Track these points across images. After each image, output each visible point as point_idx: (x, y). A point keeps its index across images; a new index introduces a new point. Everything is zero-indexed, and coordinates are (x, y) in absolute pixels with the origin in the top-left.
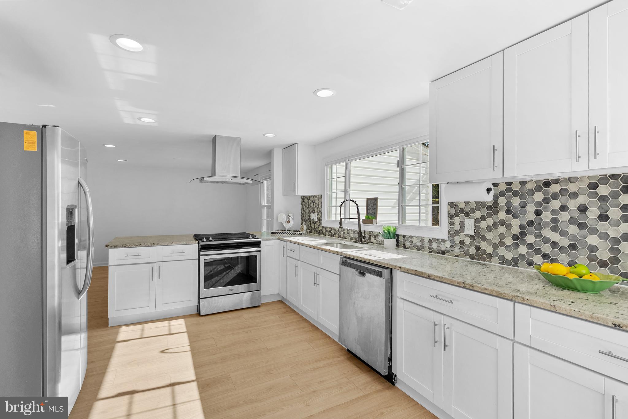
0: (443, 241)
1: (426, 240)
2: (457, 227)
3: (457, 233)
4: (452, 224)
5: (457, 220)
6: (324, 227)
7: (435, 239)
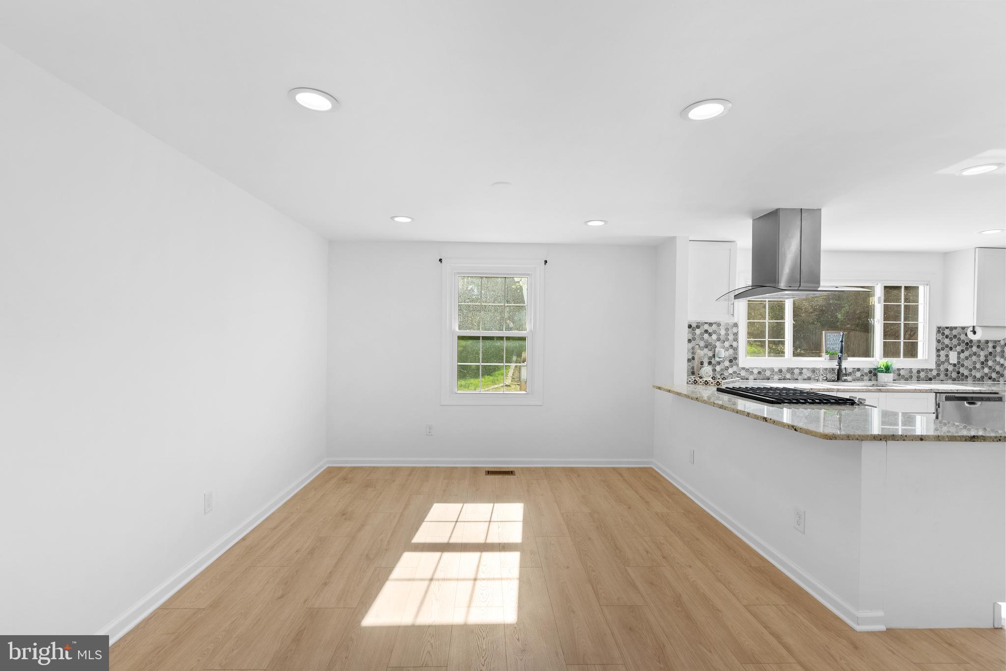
0: (931, 370)
1: (915, 371)
2: (943, 358)
3: (943, 363)
4: (938, 356)
5: (942, 353)
6: (743, 368)
7: (923, 370)
